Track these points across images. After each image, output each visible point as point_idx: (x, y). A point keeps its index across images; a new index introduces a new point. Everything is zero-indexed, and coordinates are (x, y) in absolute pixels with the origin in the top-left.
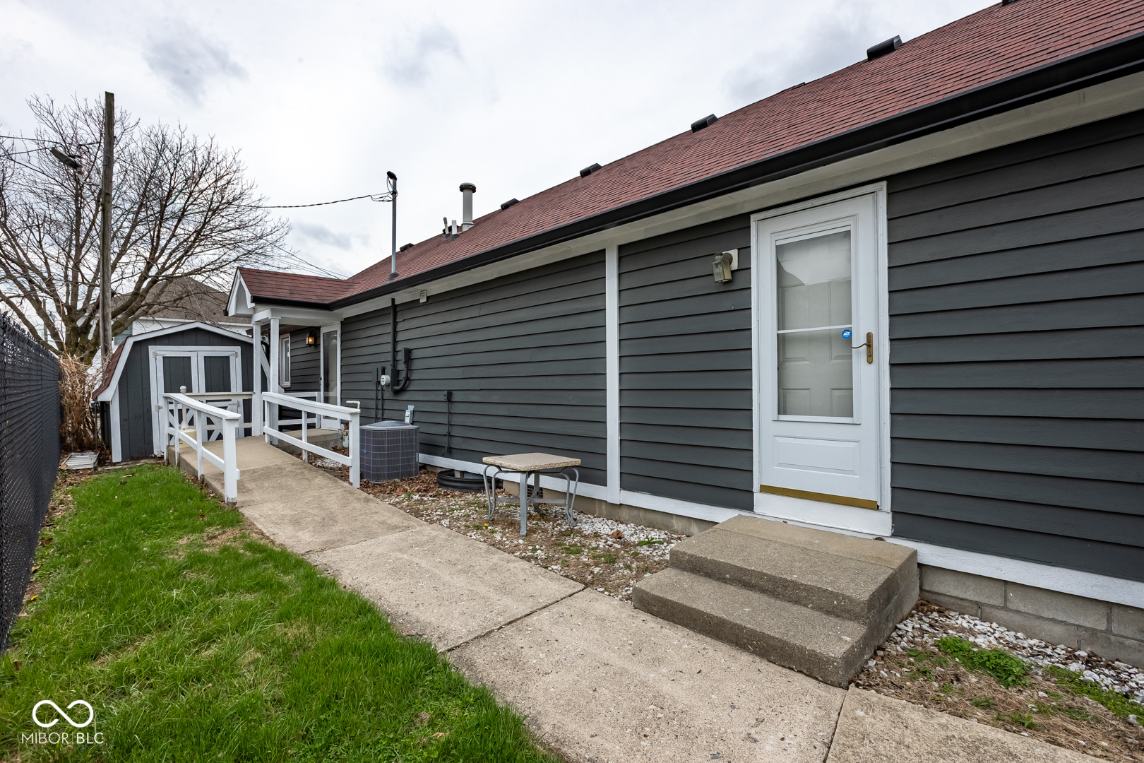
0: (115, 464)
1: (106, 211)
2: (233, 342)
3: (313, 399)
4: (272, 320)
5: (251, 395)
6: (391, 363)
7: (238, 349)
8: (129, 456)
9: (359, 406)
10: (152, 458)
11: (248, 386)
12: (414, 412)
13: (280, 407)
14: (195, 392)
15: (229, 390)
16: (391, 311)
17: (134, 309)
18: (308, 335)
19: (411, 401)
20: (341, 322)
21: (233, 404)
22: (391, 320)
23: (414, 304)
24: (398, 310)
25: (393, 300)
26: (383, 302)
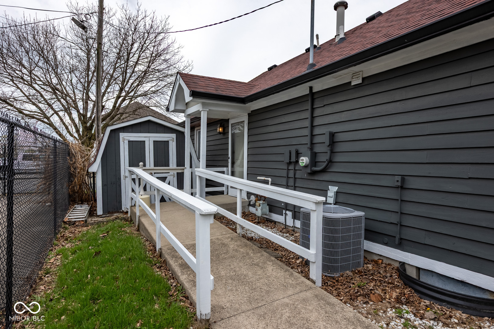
0: (98, 216)
1: (99, 54)
2: (171, 130)
3: (223, 172)
4: (202, 113)
5: (184, 169)
6: (309, 145)
7: (174, 136)
8: (107, 211)
9: (270, 183)
10: (121, 212)
11: (180, 162)
12: (337, 193)
13: (207, 180)
14: (147, 167)
15: (169, 166)
16: (310, 99)
17: (114, 116)
18: (219, 125)
19: (334, 183)
20: (249, 114)
21: (171, 175)
22: (309, 107)
23: (346, 87)
24: (315, 96)
25: (311, 88)
26: (301, 90)
